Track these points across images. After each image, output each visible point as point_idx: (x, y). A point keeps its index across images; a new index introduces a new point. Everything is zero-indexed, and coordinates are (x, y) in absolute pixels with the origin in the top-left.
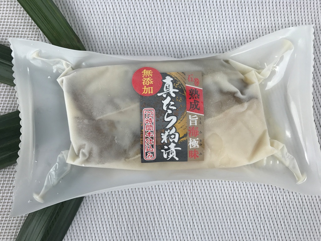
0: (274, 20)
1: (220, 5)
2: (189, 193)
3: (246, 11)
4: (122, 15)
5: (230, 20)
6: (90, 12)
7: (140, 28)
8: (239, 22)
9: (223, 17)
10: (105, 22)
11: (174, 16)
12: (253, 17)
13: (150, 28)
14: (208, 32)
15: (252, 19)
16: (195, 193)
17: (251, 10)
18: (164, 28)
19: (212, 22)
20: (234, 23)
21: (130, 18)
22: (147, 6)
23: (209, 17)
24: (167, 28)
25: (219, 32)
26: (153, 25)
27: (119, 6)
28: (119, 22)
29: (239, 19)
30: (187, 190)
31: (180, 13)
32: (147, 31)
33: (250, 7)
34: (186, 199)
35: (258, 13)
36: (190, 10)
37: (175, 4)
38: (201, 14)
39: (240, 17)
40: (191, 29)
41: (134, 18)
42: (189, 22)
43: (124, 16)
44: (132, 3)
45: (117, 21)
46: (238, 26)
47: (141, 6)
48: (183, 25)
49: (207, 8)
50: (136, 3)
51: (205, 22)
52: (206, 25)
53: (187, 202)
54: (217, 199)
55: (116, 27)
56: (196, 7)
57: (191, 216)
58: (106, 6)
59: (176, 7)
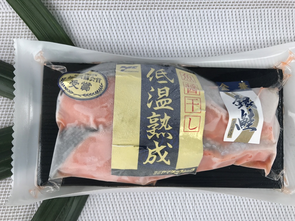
0: (273, 32)
2: (191, 208)
3: (244, 23)
4: (119, 30)
5: (228, 33)
8: (237, 34)
9: (220, 30)
11: (172, 30)
12: (252, 29)
13: (147, 42)
16: (197, 207)
17: (249, 22)
18: (161, 42)
19: (210, 35)
21: (127, 33)
23: (207, 30)
24: (164, 42)
26: (150, 39)
29: (237, 32)
30: (189, 204)
31: (178, 27)
35: (257, 25)
36: (188, 24)
38: (199, 27)
39: (238, 30)
40: (188, 42)
41: (131, 33)
42: (187, 36)
45: (114, 36)
46: (236, 38)
48: (181, 39)
49: (205, 21)
54: (219, 212)
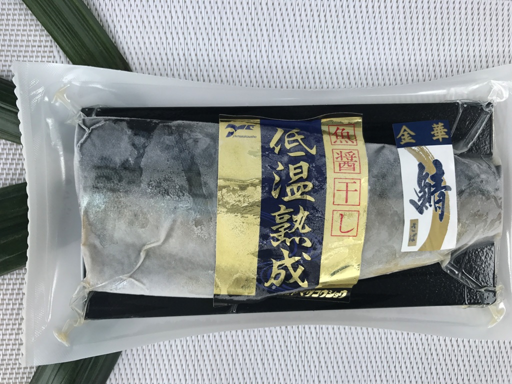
1: (373, 12)
6: (143, 22)
7: (230, 50)
10: (170, 40)
14: (351, 58)
15: (428, 38)
20: (395, 44)
22: (244, 14)
25: (368, 59)
27: (195, 12)
28: (194, 40)
32: (244, 56)
33: (427, 16)
34: (308, 343)
37: (293, 10)
43: (203, 30)
44: (218, 8)
47: (232, 13)
50: (224, 8)
51: (345, 42)
52: (346, 47)
53: (310, 348)
55: (188, 50)
56: (331, 16)
57: (317, 371)
58: (170, 12)
59: (294, 15)
